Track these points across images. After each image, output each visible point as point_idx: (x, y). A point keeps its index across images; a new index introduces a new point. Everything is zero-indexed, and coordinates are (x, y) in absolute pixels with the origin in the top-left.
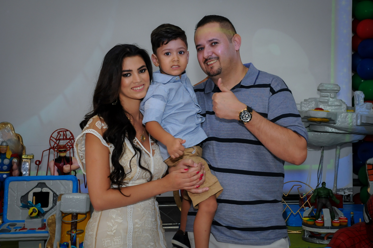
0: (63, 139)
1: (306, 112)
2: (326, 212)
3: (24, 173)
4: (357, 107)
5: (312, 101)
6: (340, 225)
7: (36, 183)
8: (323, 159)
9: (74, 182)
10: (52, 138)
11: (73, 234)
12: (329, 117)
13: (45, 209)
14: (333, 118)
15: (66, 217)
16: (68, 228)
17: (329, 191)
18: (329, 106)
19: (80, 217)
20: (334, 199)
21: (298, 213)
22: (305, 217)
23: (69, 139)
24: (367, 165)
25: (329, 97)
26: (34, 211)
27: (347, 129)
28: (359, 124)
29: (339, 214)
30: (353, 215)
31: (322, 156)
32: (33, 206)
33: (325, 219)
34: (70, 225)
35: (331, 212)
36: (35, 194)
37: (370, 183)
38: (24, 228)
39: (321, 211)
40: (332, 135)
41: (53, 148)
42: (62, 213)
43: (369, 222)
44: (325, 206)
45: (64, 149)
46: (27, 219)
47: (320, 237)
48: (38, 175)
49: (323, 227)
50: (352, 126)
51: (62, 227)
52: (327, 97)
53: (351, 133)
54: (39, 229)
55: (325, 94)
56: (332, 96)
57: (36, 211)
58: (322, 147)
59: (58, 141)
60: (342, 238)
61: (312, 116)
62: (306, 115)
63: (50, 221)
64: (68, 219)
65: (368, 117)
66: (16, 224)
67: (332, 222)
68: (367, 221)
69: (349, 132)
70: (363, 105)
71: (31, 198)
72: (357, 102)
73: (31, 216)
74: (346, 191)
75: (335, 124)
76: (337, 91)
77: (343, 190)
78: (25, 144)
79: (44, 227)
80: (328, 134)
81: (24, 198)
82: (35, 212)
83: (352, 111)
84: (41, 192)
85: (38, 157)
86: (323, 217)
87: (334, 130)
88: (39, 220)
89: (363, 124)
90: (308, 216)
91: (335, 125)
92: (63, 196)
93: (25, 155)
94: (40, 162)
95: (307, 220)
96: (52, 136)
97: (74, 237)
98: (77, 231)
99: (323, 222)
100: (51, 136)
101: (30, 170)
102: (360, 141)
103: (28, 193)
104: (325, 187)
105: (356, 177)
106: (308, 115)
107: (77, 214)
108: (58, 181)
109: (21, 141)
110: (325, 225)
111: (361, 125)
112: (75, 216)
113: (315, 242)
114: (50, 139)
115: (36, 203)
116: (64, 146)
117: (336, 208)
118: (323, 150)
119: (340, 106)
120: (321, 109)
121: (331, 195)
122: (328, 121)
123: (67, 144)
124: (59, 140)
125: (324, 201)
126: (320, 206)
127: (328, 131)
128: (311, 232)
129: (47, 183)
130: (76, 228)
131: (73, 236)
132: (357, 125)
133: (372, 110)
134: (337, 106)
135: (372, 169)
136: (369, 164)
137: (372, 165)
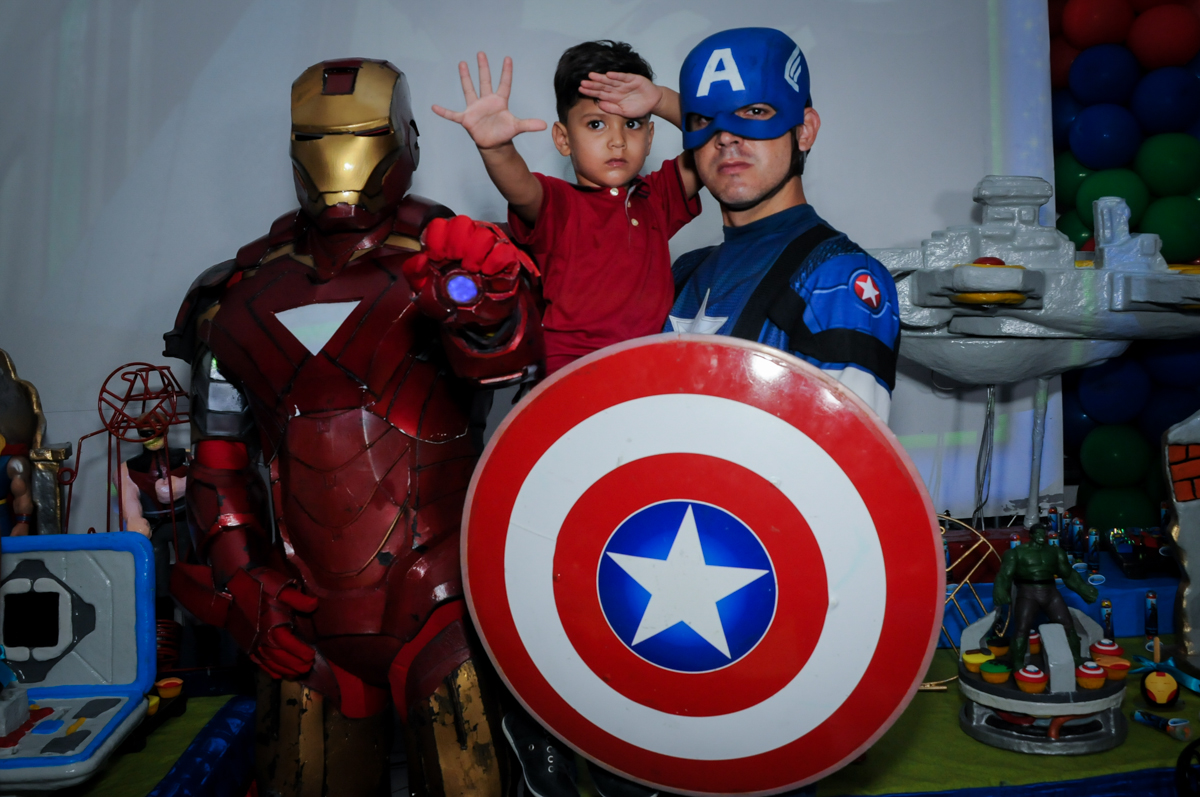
1: (950, 272)
2: (1054, 639)
3: (42, 504)
4: (1108, 251)
5: (958, 237)
6: (1108, 682)
7: (13, 561)
10: (105, 395)
13: (45, 653)
14: (1036, 290)
17: (1056, 556)
18: (1017, 249)
20: (1075, 583)
22: (969, 652)
24: (1167, 448)
25: (1016, 221)
27: (1079, 323)
28: (1119, 307)
29: (1090, 633)
30: (1109, 610)
31: (990, 413)
33: (1053, 667)
35: (1070, 638)
37: (1180, 506)
40: (1027, 346)
41: (112, 427)
44: (1046, 615)
47: (1032, 727)
49: (1046, 696)
50: (1096, 314)
52: (1012, 219)
53: (1090, 336)
55: (1002, 209)
56: (1025, 218)
58: (989, 387)
61: (973, 284)
62: (950, 285)
65: (1154, 282)
69: (1086, 333)
70: (1127, 242)
72: (1108, 233)
75: (1040, 308)
76: (1043, 200)
80: (1014, 342)
83: (1094, 264)
86: (1044, 659)
87: (1028, 329)
89: (1132, 307)
90: (978, 647)
91: (1037, 313)
95: (980, 666)
96: (108, 387)
99: (1047, 679)
100: (103, 390)
101: (60, 495)
102: (1113, 363)
106: (955, 286)
108: (86, 556)
110: (1054, 691)
111: (1125, 310)
113: (1016, 748)
114: (101, 399)
119: (1055, 247)
120: (996, 262)
121: (1063, 568)
122: (1022, 300)
125: (1039, 592)
126: (1026, 612)
128: (996, 710)
129: (50, 560)
132: (1112, 311)
133: (1160, 258)
134: (1044, 248)
135: (1187, 459)
136: (1177, 444)
137: (1187, 446)
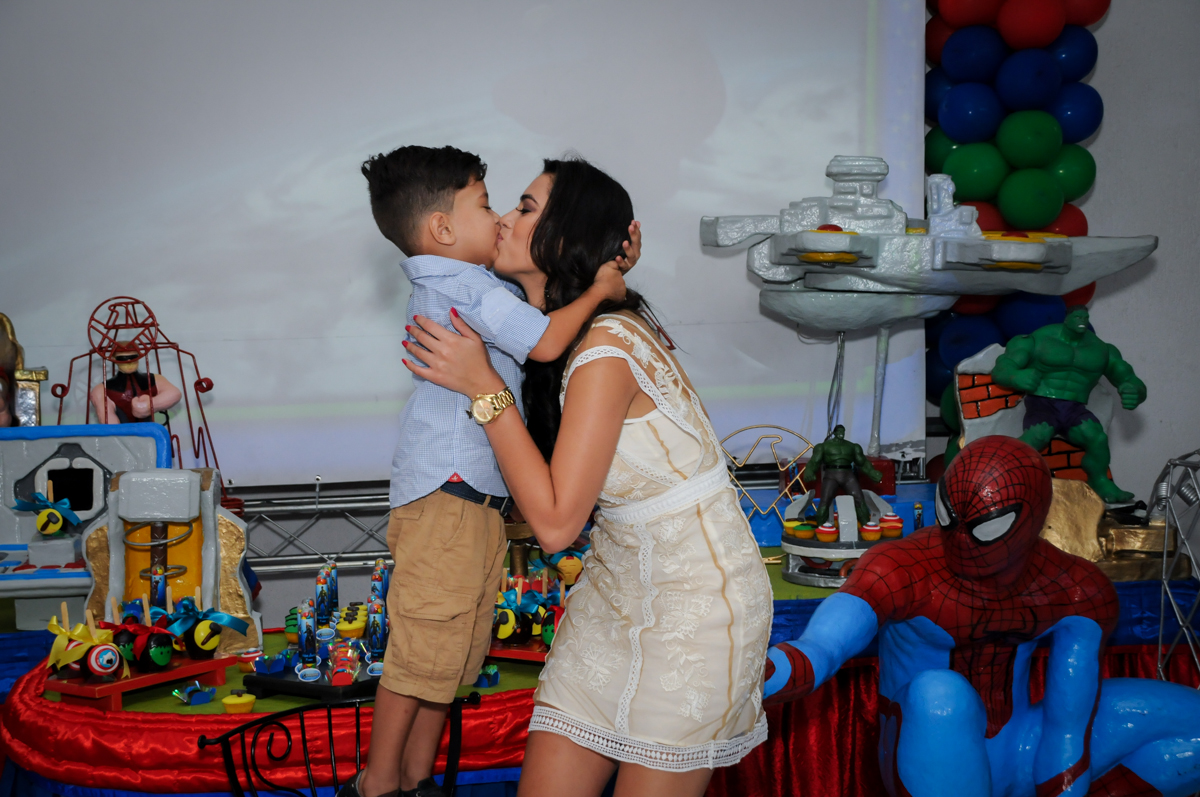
0: (126, 326)
1: (795, 236)
2: (845, 505)
3: (23, 419)
4: (934, 220)
5: (811, 207)
6: (883, 537)
7: (54, 445)
8: (842, 365)
9: (158, 440)
10: (93, 323)
11: (157, 578)
12: (857, 248)
13: (82, 515)
14: (866, 252)
15: (138, 534)
16: (143, 561)
17: (854, 450)
18: (859, 218)
19: (174, 533)
20: (868, 469)
21: (773, 511)
22: (789, 520)
23: (143, 325)
24: (957, 377)
25: (858, 195)
26: (51, 519)
27: (907, 280)
28: (939, 267)
29: (881, 510)
30: (920, 511)
31: (840, 357)
32: (47, 507)
33: (842, 523)
34: (149, 554)
35: (857, 505)
36: (52, 474)
37: (966, 423)
38: (27, 566)
39: (831, 501)
40: (866, 300)
41: (100, 350)
42: (125, 522)
43: (951, 523)
44: (842, 490)
45: (132, 351)
46: (35, 539)
47: (829, 570)
48: (62, 423)
49: (836, 544)
50: (921, 273)
51: (127, 559)
52: (853, 193)
53: (916, 292)
54: (68, 566)
55: (847, 184)
56: (867, 191)
57: (58, 520)
58: (839, 333)
59: (113, 332)
60: (878, 570)
61: (811, 246)
62: (793, 247)
63: (94, 544)
64: (142, 537)
65: (962, 246)
66: (6, 555)
67: (860, 531)
68: (945, 521)
69: (914, 288)
70: (950, 212)
71: (43, 486)
72: (935, 207)
73: (45, 532)
74: (908, 450)
75: (873, 267)
76: (880, 177)
77: (899, 446)
78: (21, 341)
79: (79, 562)
80: (855, 295)
81: (25, 485)
82: (55, 523)
83: (923, 232)
84: (70, 470)
85: (58, 376)
86: (836, 519)
87: (872, 286)
88: (66, 543)
89: (948, 266)
90: (796, 517)
91: (873, 271)
92: (123, 478)
93: (24, 369)
94: (65, 390)
95: (793, 529)
96: (96, 317)
97: (160, 585)
98: (166, 570)
99: (837, 532)
100: (92, 318)
101: (39, 411)
102: (944, 314)
103: (33, 473)
104: (842, 439)
105: (936, 412)
106: (801, 247)
107: (166, 524)
108: (116, 440)
109: (9, 330)
110: (842, 540)
111: (944, 269)
112: (160, 529)
113: (816, 584)
114: (90, 327)
115: (58, 497)
116: (131, 346)
117: (872, 494)
118: (843, 341)
119: (889, 217)
120: (836, 229)
121: (859, 458)
122: (855, 260)
123: (137, 338)
124: (117, 327)
125: (839, 475)
126: (828, 488)
127: (855, 288)
128: (803, 558)
129: (85, 443)
130: (164, 563)
131: (157, 582)
132: (934, 270)
133: (975, 226)
134: (880, 217)
135: (973, 386)
136: (964, 374)
137: (974, 375)
